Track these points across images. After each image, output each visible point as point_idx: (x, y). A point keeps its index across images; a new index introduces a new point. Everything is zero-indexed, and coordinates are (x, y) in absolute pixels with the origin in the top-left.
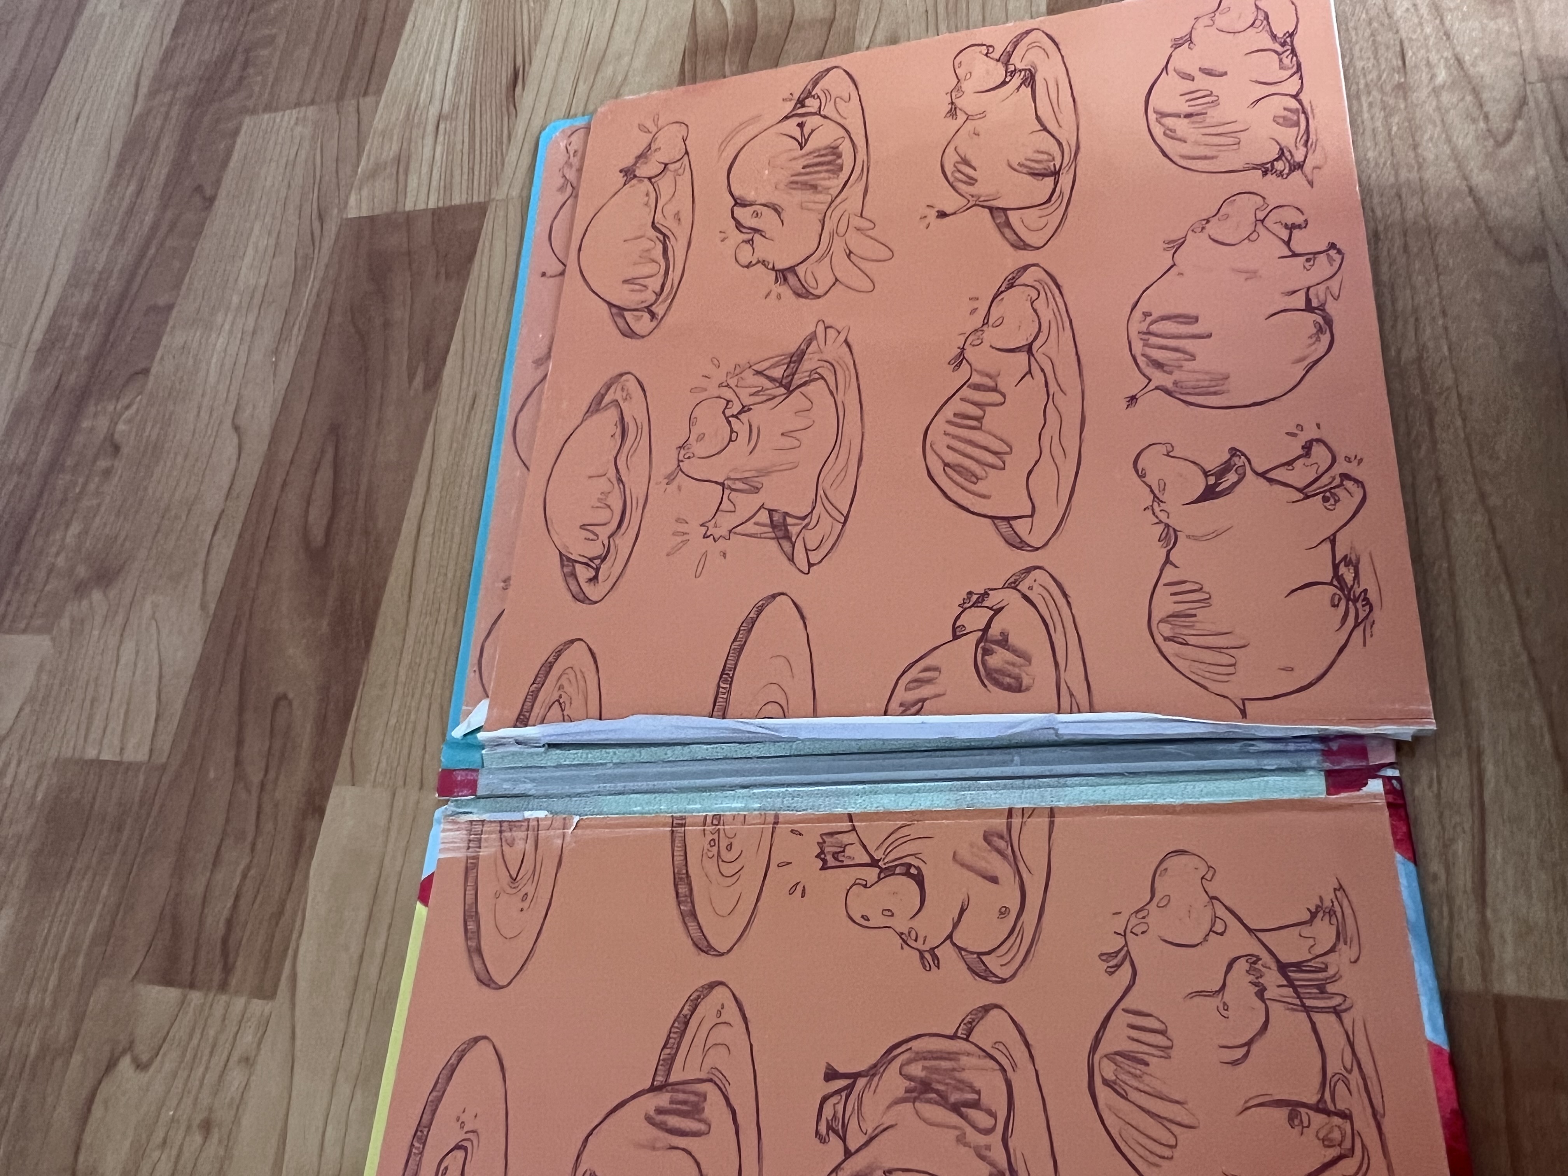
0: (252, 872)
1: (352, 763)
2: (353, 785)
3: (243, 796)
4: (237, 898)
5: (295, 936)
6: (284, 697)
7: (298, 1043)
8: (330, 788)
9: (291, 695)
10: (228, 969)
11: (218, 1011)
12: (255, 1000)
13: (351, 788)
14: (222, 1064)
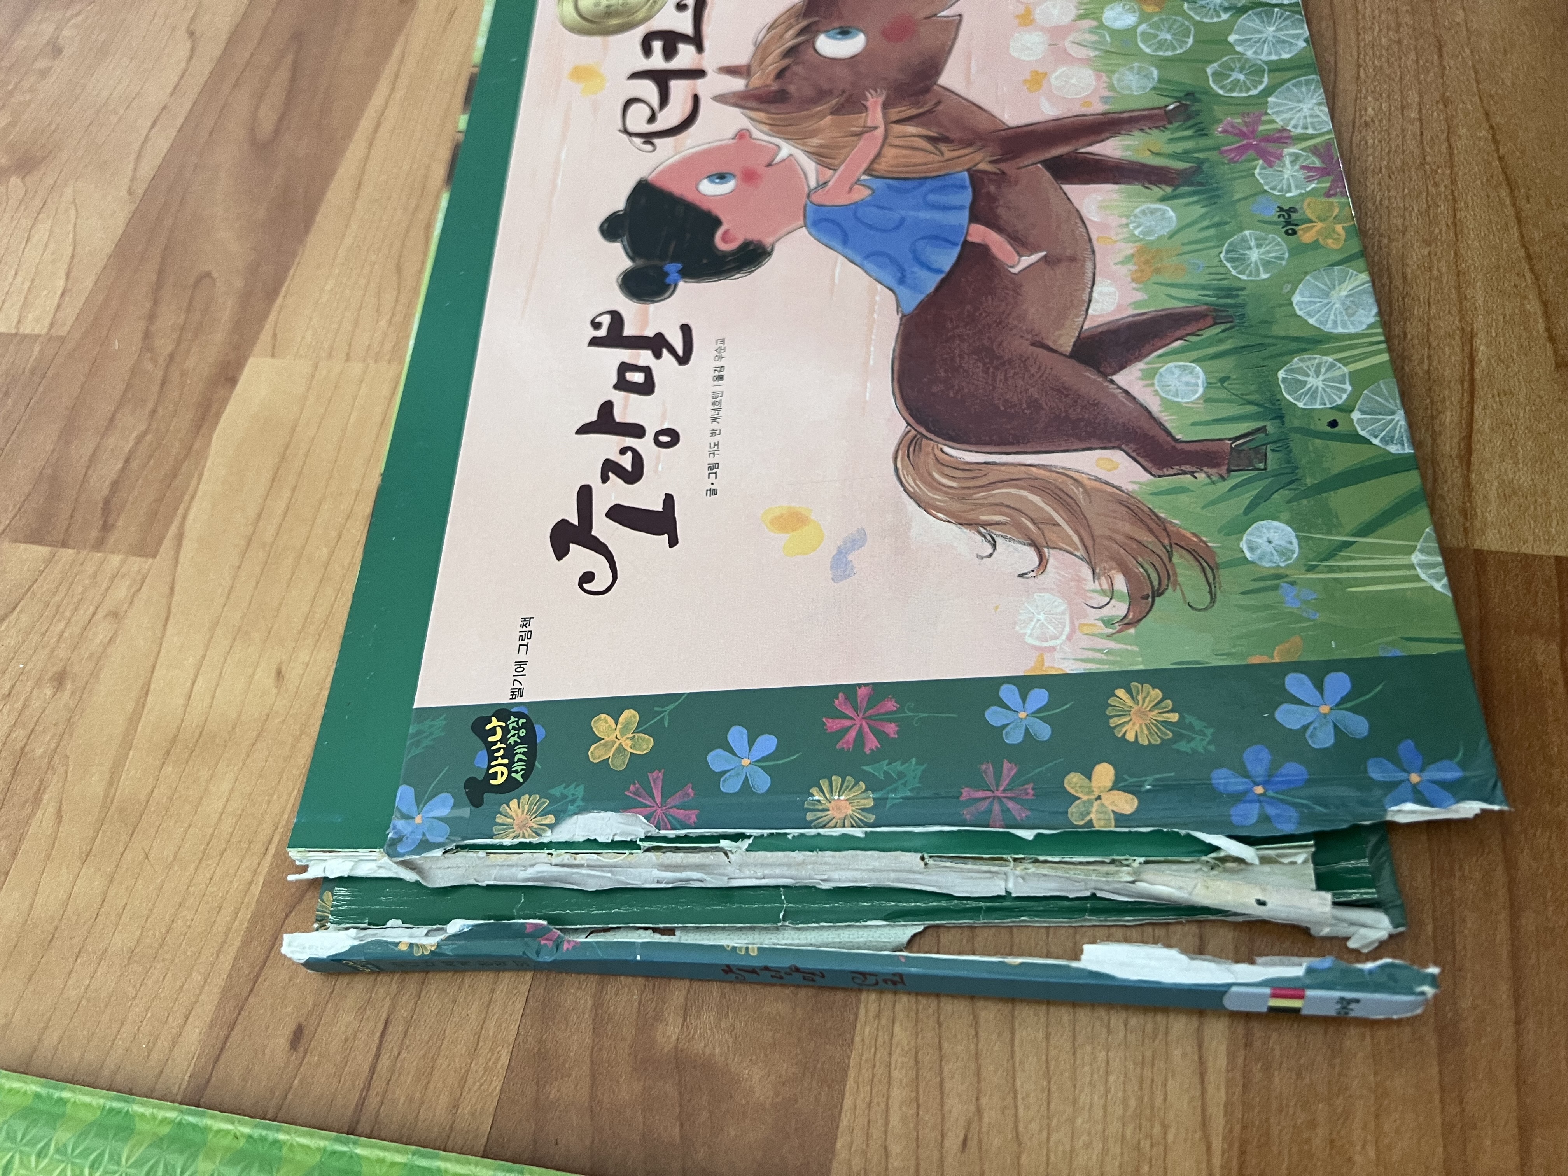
0: (149, 437)
1: (275, 336)
2: (273, 356)
3: (149, 366)
4: (127, 461)
5: (187, 497)
6: (208, 275)
7: (176, 598)
8: (246, 358)
9: (215, 275)
10: (106, 528)
11: (90, 569)
12: (134, 558)
13: (269, 360)
14: (87, 618)
